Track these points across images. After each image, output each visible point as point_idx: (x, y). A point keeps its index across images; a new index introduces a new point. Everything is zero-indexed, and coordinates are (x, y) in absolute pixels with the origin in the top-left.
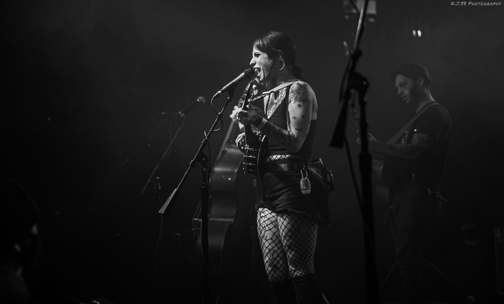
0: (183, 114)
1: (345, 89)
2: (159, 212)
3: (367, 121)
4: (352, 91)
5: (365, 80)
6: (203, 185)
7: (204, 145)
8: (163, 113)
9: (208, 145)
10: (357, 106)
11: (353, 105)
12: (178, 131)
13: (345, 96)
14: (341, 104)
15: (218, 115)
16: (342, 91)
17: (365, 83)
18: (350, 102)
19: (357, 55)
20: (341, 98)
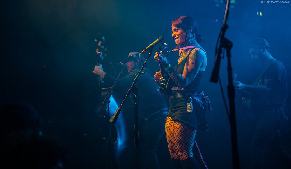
0: (123, 64)
1: (218, 48)
2: (110, 121)
3: (232, 66)
4: (223, 49)
5: (230, 42)
6: (135, 105)
7: (136, 81)
8: (111, 63)
9: (137, 82)
10: (226, 58)
11: (223, 57)
12: (120, 73)
13: (219, 52)
14: (216, 57)
15: (143, 64)
16: (216, 49)
17: (230, 44)
18: (222, 55)
19: (225, 28)
20: (216, 53)
